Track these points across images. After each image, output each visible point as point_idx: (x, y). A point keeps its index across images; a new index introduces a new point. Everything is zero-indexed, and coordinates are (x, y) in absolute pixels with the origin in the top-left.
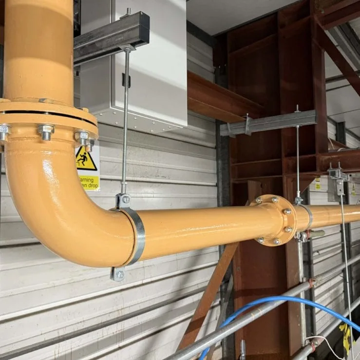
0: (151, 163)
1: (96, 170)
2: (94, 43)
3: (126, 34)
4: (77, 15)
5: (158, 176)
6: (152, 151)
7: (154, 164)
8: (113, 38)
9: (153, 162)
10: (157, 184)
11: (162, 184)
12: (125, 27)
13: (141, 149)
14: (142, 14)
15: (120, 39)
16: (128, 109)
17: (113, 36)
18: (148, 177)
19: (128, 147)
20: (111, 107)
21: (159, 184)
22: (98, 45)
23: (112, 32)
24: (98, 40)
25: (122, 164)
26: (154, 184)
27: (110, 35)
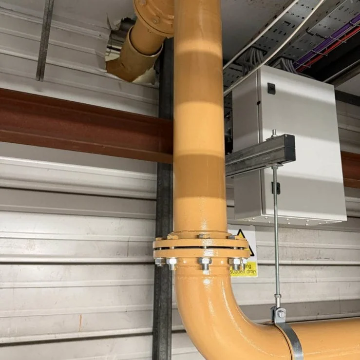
0: (312, 245)
1: (253, 255)
2: (243, 161)
3: (272, 154)
4: (230, 130)
5: (320, 258)
6: (312, 231)
7: (314, 245)
8: (261, 157)
9: (313, 242)
10: (320, 267)
11: (325, 267)
12: (271, 148)
13: (298, 230)
14: (286, 136)
15: (267, 158)
16: (278, 214)
17: (260, 155)
18: (308, 260)
19: (280, 229)
20: (262, 215)
21: (322, 267)
22: (247, 162)
23: (260, 151)
24: (247, 158)
25: (274, 248)
26: (316, 267)
27: (257, 154)
